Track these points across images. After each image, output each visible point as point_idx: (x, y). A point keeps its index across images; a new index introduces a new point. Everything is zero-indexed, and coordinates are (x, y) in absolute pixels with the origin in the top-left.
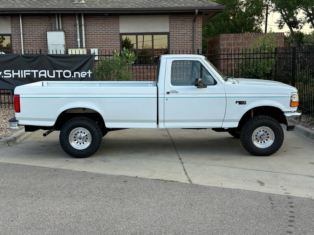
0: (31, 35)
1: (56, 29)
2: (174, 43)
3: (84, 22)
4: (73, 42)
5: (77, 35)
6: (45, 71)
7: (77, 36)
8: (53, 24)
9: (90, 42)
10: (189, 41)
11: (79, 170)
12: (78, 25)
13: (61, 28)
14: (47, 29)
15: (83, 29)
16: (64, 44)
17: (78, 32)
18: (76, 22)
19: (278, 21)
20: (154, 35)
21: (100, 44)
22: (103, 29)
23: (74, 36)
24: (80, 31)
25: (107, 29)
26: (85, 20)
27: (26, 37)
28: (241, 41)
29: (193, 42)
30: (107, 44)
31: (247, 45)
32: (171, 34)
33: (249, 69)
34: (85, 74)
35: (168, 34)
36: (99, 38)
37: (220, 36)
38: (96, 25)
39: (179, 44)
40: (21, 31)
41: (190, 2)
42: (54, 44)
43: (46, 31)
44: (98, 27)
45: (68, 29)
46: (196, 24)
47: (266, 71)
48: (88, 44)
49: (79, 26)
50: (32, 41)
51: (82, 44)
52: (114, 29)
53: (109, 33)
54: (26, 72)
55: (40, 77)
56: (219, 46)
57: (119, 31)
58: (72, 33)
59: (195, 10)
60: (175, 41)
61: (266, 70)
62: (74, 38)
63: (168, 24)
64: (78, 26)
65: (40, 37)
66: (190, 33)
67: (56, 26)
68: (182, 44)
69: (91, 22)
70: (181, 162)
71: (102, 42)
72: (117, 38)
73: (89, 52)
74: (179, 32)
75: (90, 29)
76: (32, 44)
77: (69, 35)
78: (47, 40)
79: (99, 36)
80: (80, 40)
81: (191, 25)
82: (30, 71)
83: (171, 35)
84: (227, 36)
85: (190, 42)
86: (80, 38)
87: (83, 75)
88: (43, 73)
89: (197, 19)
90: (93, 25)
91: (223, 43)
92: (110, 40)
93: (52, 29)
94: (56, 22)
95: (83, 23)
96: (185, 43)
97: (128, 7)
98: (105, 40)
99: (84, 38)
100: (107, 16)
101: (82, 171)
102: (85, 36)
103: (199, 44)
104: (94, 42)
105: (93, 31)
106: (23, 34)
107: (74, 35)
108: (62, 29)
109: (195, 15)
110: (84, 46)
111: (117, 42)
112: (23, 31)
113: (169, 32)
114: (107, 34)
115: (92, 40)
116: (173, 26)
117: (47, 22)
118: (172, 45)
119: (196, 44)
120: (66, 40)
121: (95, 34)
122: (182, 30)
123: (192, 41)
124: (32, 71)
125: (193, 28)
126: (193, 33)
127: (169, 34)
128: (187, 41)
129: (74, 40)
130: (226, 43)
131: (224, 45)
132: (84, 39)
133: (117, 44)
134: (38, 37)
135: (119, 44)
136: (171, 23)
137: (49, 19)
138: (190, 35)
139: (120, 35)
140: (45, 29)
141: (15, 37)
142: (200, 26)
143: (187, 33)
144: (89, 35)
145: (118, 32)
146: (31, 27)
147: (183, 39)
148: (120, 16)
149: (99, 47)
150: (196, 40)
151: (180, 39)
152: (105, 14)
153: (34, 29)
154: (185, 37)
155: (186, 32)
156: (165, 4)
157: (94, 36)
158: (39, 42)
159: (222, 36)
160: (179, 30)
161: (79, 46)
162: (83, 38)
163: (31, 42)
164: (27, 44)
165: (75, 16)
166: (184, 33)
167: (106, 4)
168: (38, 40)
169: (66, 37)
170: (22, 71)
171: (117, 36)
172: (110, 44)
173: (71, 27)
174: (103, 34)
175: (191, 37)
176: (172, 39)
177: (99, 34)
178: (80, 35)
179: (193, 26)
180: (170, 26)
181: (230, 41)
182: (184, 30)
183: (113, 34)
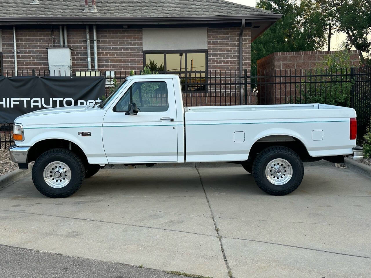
0: (28, 53)
1: (60, 46)
2: (214, 63)
3: (97, 36)
4: (82, 63)
5: (87, 53)
6: (39, 99)
7: (87, 55)
8: (56, 39)
9: (104, 62)
10: (234, 61)
11: (51, 252)
12: (89, 40)
13: (66, 44)
14: (48, 46)
15: (95, 46)
16: (70, 65)
17: (88, 49)
18: (86, 36)
19: (343, 43)
20: (187, 54)
21: (118, 65)
22: (121, 45)
23: (84, 55)
24: (91, 48)
25: (126, 45)
26: (97, 34)
27: (22, 56)
28: (302, 61)
29: (239, 63)
30: (126, 65)
31: (311, 66)
32: (210, 52)
33: (316, 96)
35: (207, 52)
36: (115, 58)
37: (274, 55)
38: (112, 41)
39: (220, 66)
40: (15, 48)
41: (235, 10)
42: (57, 65)
43: (47, 48)
44: (115, 43)
45: (75, 46)
46: (243, 39)
47: (340, 100)
48: (102, 65)
49: (90, 42)
50: (30, 61)
51: (94, 65)
52: (135, 45)
53: (128, 50)
54: (14, 101)
55: (32, 107)
56: (273, 68)
57: (142, 48)
58: (82, 50)
59: (242, 19)
60: (216, 61)
61: (338, 98)
62: (84, 58)
63: (206, 40)
64: (88, 42)
65: (39, 56)
66: (235, 51)
67: (60, 41)
68: (225, 66)
69: (105, 36)
70: (219, 235)
72: (139, 57)
73: (103, 74)
74: (221, 49)
75: (104, 46)
76: (29, 65)
77: (77, 53)
78: (48, 60)
79: (117, 55)
80: (92, 60)
81: (236, 41)
82: (18, 99)
83: (210, 54)
84: (284, 55)
85: (235, 63)
86: (91, 58)
87: (90, 104)
88: (36, 102)
89: (244, 33)
90: (109, 41)
91: (279, 64)
92: (131, 60)
93: (54, 46)
94: (60, 36)
95: (95, 38)
96: (228, 63)
97: (153, 17)
98: (123, 60)
99: (97, 57)
100: (127, 28)
101: (56, 254)
102: (98, 55)
103: (246, 65)
104: (110, 62)
105: (108, 48)
106: (17, 52)
107: (84, 53)
108: (68, 45)
109: (241, 26)
110: (96, 67)
111: (139, 62)
112: (17, 48)
113: (207, 50)
114: (127, 53)
116: (212, 42)
117: (48, 36)
118: (211, 66)
119: (243, 65)
120: (73, 60)
121: (111, 53)
122: (225, 46)
123: (237, 61)
124: (22, 99)
125: (239, 44)
126: (239, 51)
128: (231, 61)
129: (83, 60)
130: (282, 64)
131: (279, 67)
132: (97, 59)
133: (140, 64)
134: (37, 56)
135: (141, 64)
136: (210, 37)
137: (51, 33)
138: (235, 53)
139: (143, 53)
140: (46, 46)
141: (7, 56)
142: (249, 41)
143: (231, 51)
144: (103, 53)
145: (140, 50)
146: (28, 44)
147: (226, 58)
148: (143, 29)
149: (116, 69)
150: (243, 60)
151: (221, 58)
152: (124, 27)
153: (31, 46)
154: (228, 56)
155: (230, 49)
156: (203, 12)
157: (110, 55)
158: (38, 63)
159: (277, 55)
160: (220, 46)
162: (95, 57)
163: (28, 63)
164: (22, 65)
165: (85, 29)
166: (227, 51)
167: (125, 13)
168: (37, 60)
169: (73, 55)
170: (8, 99)
171: (140, 55)
172: (131, 65)
173: (79, 43)
174: (121, 53)
175: (237, 56)
176: (211, 59)
177: (117, 53)
178: (91, 53)
179: (239, 41)
180: (208, 42)
181: (288, 62)
182: (227, 47)
183: (134, 53)
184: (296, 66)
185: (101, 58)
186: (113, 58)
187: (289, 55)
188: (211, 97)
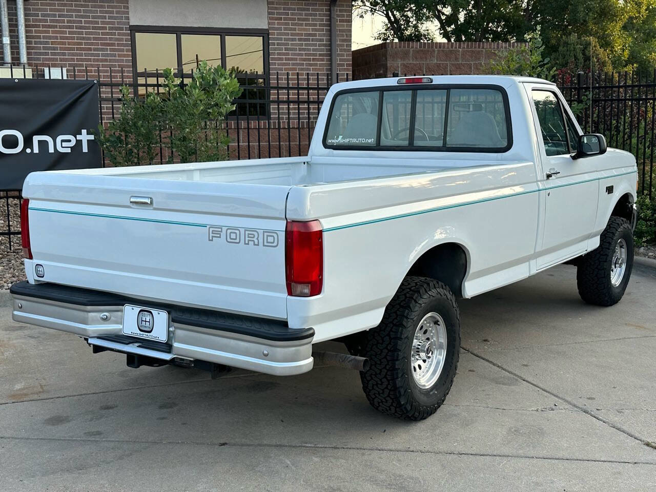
7: (1, 30)
9: (39, 48)
10: (320, 55)
15: (18, 10)
17: (3, 16)
19: (380, 34)
20: (226, 37)
21: (73, 55)
22: (80, 11)
24: (9, 14)
25: (91, 12)
28: (436, 61)
29: (331, 60)
30: (92, 55)
31: (450, 71)
32: (274, 34)
34: (69, 141)
35: (266, 36)
36: (67, 38)
37: (387, 47)
39: (293, 64)
44: (65, 5)
46: (337, 10)
48: (36, 54)
51: (18, 53)
52: (112, 12)
53: (97, 23)
57: (128, 18)
60: (284, 54)
63: (264, 8)
64: (4, 1)
66: (321, 35)
71: (78, 49)
72: (122, 40)
73: (39, 74)
74: (295, 29)
75: (39, 10)
79: (70, 33)
80: (12, 42)
81: (324, 14)
83: (274, 39)
84: (404, 47)
85: (322, 60)
86: (11, 37)
87: (64, 144)
91: (395, 65)
92: (102, 44)
96: (309, 60)
98: (86, 44)
99: (24, 36)
102: (27, 32)
103: (344, 65)
104: (54, 49)
105: (48, 15)
110: (24, 59)
111: (123, 50)
113: (267, 30)
114: (94, 28)
115: (47, 43)
116: (278, 14)
119: (339, 65)
121: (56, 27)
122: (302, 25)
123: (326, 55)
125: (330, 20)
126: (330, 36)
127: (268, 35)
128: (314, 55)
130: (401, 65)
131: (396, 70)
132: (24, 39)
133: (124, 56)
135: (128, 56)
136: (273, 3)
138: (322, 40)
139: (130, 31)
143: (315, 35)
144: (38, 26)
145: (124, 23)
147: (304, 50)
149: (70, 65)
150: (338, 55)
151: (295, 50)
154: (309, 45)
155: (313, 30)
157: (53, 32)
159: (392, 47)
160: (292, 24)
161: (8, 58)
162: (20, 36)
166: (306, 35)
171: (123, 35)
172: (103, 55)
174: (81, 28)
175: (325, 45)
176: (275, 49)
177: (70, 27)
178: (10, 25)
179: (330, 15)
180: (269, 14)
181: (411, 62)
182: (305, 26)
183: (111, 29)
184: (424, 70)
185: (33, 37)
186: (61, 38)
187: (412, 47)
188: (279, 128)
